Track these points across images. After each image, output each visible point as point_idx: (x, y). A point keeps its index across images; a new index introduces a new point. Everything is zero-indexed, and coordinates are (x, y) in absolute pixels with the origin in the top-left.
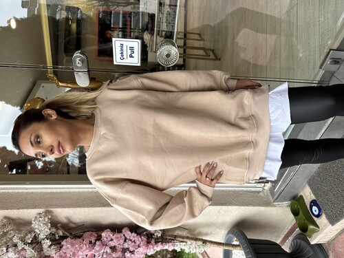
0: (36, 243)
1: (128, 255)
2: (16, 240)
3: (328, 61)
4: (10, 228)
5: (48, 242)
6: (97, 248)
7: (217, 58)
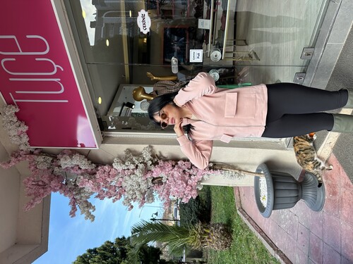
0: (143, 163)
1: (192, 177)
2: (134, 159)
3: (304, 54)
4: (131, 154)
5: (150, 162)
6: (176, 169)
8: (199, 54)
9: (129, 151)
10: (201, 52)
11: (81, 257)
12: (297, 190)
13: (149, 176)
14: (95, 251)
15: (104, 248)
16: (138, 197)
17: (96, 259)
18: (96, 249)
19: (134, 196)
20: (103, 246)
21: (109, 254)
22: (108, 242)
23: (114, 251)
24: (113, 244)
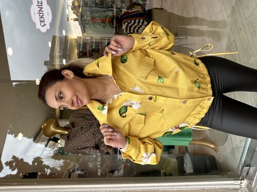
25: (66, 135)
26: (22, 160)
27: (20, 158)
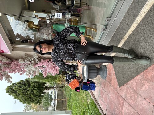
0: (34, 60)
2: (29, 59)
3: (106, 20)
4: (27, 56)
5: (37, 60)
6: (49, 63)
7: (89, 9)
8: (60, 15)
9: (27, 54)
10: (61, 14)
11: (9, 87)
12: (97, 72)
13: (37, 66)
14: (16, 84)
15: (20, 83)
16: (32, 73)
17: (16, 88)
18: (16, 83)
19: (30, 73)
20: (19, 82)
21: (22, 85)
22: (22, 80)
23: (24, 84)
24: (24, 81)
25: (38, 29)
26: (21, 35)
27: (20, 34)
